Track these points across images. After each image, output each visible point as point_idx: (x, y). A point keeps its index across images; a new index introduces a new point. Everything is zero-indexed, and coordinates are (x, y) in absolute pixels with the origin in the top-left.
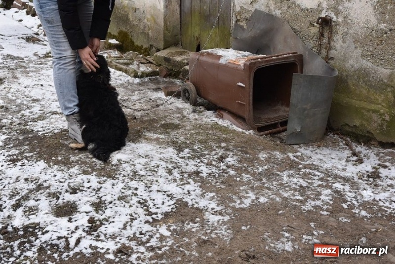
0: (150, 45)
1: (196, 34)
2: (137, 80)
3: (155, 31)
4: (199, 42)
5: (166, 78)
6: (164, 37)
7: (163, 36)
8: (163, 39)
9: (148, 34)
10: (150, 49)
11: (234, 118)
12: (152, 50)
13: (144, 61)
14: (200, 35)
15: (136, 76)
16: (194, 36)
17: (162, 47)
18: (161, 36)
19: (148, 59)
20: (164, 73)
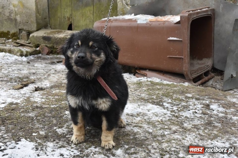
0: (20, 30)
1: (67, 15)
2: (24, 59)
3: (24, 15)
4: (71, 22)
5: (49, 55)
6: (36, 20)
7: (35, 18)
8: (35, 21)
9: (16, 20)
10: (19, 33)
11: (161, 75)
12: (21, 34)
13: (15, 44)
14: (71, 15)
15: (22, 55)
16: (64, 17)
17: (35, 29)
18: (33, 19)
19: (20, 42)
20: (47, 50)
